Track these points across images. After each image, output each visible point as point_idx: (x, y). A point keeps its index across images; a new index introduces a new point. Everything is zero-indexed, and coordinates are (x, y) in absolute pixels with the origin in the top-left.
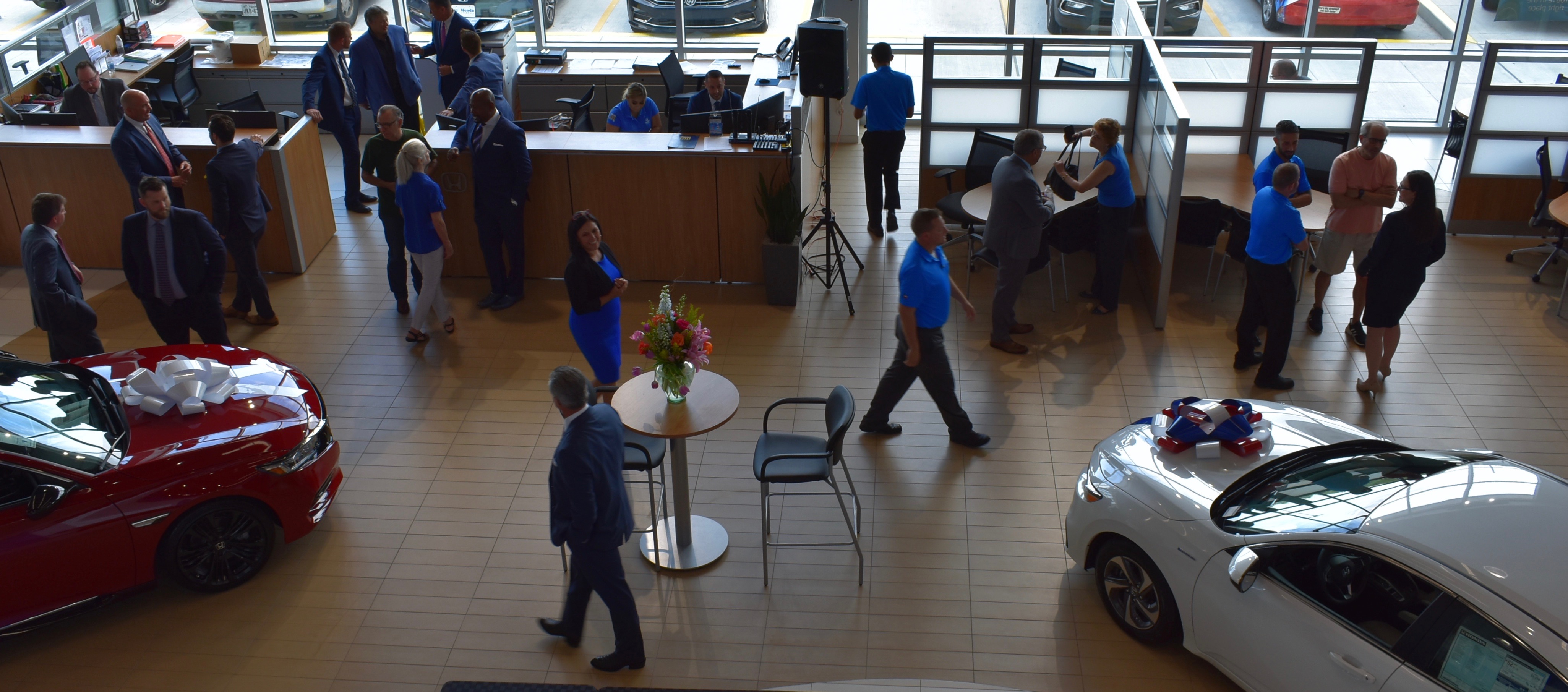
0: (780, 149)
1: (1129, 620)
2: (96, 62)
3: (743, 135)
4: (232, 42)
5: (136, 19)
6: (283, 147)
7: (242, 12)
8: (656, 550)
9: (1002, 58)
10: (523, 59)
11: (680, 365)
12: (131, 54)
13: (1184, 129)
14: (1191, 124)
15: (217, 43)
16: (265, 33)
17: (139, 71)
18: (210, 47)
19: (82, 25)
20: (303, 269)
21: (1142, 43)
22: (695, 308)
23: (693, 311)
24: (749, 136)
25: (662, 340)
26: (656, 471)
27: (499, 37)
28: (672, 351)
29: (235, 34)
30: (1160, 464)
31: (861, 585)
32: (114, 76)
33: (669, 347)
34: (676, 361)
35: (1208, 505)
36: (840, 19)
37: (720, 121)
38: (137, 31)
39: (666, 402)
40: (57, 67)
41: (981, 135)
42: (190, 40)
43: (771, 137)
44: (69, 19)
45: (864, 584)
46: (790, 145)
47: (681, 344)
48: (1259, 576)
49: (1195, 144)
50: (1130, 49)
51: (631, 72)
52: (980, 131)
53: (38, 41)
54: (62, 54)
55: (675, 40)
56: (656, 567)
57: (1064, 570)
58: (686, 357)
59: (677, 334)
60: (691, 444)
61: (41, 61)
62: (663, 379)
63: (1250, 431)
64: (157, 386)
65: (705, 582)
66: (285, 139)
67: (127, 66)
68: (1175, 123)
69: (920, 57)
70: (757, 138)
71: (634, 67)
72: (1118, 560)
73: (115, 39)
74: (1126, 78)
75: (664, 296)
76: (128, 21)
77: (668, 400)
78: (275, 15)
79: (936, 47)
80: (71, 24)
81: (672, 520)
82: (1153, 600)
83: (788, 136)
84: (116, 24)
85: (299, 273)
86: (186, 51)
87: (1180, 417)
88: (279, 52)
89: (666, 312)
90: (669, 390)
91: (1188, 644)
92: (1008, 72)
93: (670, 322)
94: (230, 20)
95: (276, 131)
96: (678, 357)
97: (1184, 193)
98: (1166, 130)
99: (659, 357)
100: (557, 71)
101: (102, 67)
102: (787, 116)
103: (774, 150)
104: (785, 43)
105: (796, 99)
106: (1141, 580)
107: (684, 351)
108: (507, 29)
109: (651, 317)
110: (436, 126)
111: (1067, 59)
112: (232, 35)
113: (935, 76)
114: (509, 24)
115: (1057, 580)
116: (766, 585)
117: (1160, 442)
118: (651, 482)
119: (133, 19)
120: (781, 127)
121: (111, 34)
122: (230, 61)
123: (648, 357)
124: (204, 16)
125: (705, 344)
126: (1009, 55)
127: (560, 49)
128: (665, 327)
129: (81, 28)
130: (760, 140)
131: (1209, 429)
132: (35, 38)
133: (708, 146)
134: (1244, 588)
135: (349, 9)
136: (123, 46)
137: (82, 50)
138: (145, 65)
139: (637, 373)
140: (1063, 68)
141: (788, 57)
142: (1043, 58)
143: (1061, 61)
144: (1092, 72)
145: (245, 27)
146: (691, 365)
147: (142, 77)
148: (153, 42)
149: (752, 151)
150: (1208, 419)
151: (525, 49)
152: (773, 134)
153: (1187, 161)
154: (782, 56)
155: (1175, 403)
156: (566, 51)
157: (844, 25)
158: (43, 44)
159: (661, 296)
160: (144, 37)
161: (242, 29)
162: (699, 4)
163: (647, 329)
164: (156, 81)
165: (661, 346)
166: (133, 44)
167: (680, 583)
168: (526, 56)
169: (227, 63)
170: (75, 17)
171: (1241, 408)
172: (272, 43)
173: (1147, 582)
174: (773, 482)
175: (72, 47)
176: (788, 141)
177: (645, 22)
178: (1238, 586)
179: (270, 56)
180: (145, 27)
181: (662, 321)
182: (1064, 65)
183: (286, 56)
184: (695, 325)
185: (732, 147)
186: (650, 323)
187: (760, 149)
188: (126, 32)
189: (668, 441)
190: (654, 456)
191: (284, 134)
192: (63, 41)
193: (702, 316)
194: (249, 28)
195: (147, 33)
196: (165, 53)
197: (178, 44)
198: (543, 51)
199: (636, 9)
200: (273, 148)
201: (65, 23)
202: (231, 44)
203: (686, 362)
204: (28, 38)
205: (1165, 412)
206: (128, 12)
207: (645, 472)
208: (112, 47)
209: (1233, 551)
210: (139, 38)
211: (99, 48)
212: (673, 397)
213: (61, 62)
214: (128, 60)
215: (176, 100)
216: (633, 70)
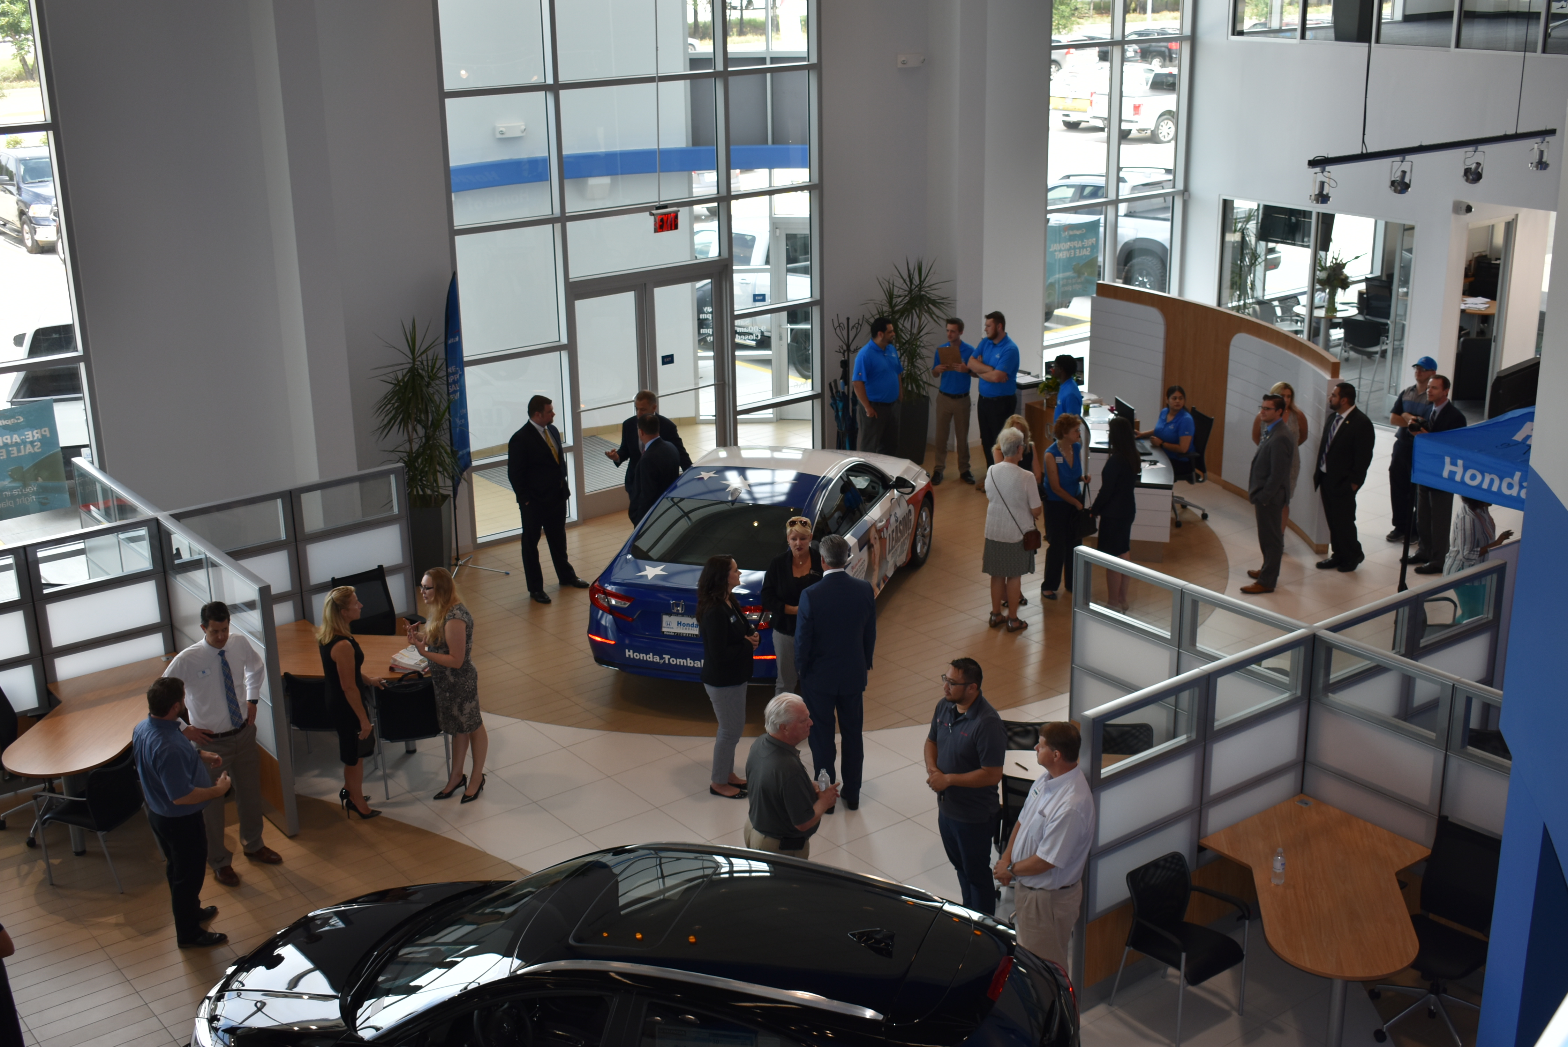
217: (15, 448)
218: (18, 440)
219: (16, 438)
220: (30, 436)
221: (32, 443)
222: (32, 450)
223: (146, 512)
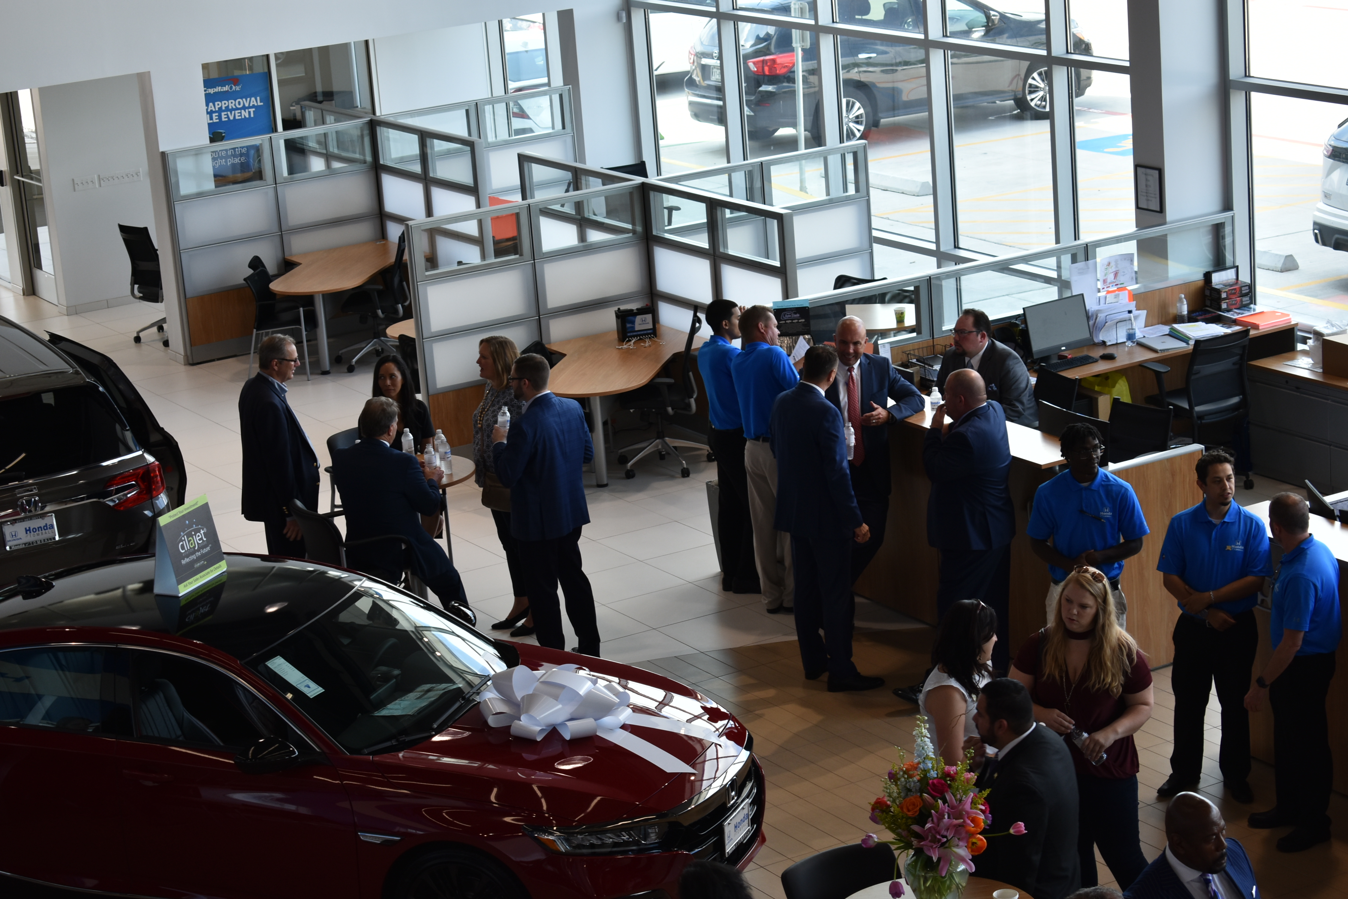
4: (1329, 338)
12: (1179, 327)
15: (1316, 336)
17: (1160, 350)
18: (1313, 341)
19: (1116, 267)
38: (1220, 295)
42: (1297, 324)
44: (1091, 253)
67: (1155, 341)
76: (1220, 278)
80: (1091, 261)
84: (1197, 278)
119: (1233, 277)
122: (1320, 367)
129: (1114, 269)
136: (1180, 313)
138: (1179, 345)
148: (1238, 316)
160: (1233, 307)
166: (1207, 313)
169: (1320, 371)
188: (1207, 293)
195: (1242, 301)
197: (1271, 326)
210: (1220, 306)
214: (1174, 335)
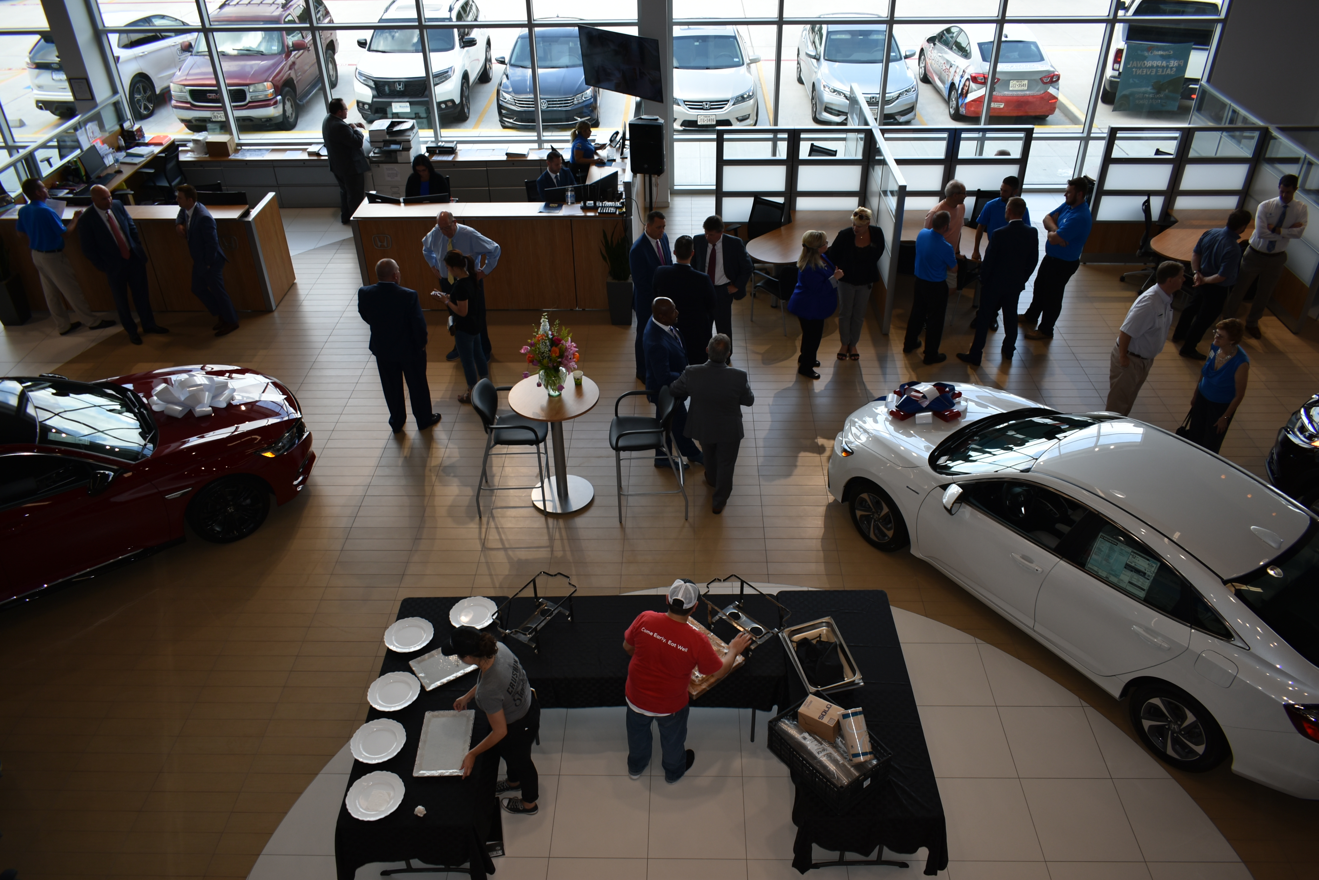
0: (617, 213)
1: (872, 536)
2: (106, 157)
3: (590, 203)
4: (207, 141)
5: (133, 124)
6: (254, 219)
7: (211, 118)
8: (544, 500)
9: (770, 144)
10: (426, 150)
11: (557, 370)
12: (132, 151)
13: (903, 193)
14: (908, 189)
15: (195, 141)
16: (231, 134)
17: (138, 163)
18: (191, 145)
19: (92, 129)
20: (274, 308)
21: (871, 131)
22: (565, 330)
23: (564, 331)
24: (595, 203)
25: (544, 353)
26: (542, 445)
27: (407, 134)
28: (550, 360)
29: (209, 134)
30: (891, 428)
31: (686, 520)
32: (119, 168)
33: (548, 357)
34: (553, 366)
35: (927, 455)
36: (658, 117)
37: (573, 193)
38: (134, 133)
39: (547, 397)
40: (75, 161)
41: (758, 200)
42: (174, 139)
43: (610, 204)
44: (82, 125)
45: (689, 519)
46: (624, 210)
47: (557, 355)
48: (963, 504)
49: (911, 203)
50: (862, 136)
51: (504, 158)
52: (758, 197)
53: (58, 141)
54: (78, 152)
55: (536, 134)
56: (544, 512)
57: (825, 503)
58: (560, 364)
59: (554, 348)
60: (566, 425)
61: (62, 157)
62: (545, 380)
63: (953, 405)
64: (175, 397)
65: (579, 522)
66: (254, 213)
67: (129, 160)
68: (896, 188)
69: (715, 143)
70: (601, 205)
71: (507, 154)
72: (865, 496)
73: (118, 139)
74: (860, 157)
75: (544, 321)
76: (127, 125)
77: (549, 395)
78: (238, 120)
79: (726, 136)
80: (83, 129)
81: (553, 479)
82: (890, 522)
83: (622, 203)
84: (117, 128)
85: (270, 311)
86: (173, 148)
87: (905, 396)
88: (243, 147)
89: (545, 332)
90: (549, 387)
91: (913, 551)
92: (774, 153)
93: (549, 339)
94: (203, 124)
95: (247, 206)
96: (555, 365)
97: (903, 238)
98: (889, 193)
99: (542, 365)
100: (450, 158)
101: (109, 161)
102: (621, 188)
103: (613, 213)
104: (615, 135)
105: (626, 176)
106: (882, 509)
107: (559, 360)
108: (412, 128)
109: (535, 336)
110: (366, 200)
111: (816, 143)
112: (206, 135)
113: (725, 157)
114: (413, 125)
115: (822, 510)
116: (621, 522)
117: (892, 413)
118: (539, 453)
119: (130, 124)
120: (616, 196)
121: (114, 135)
122: (206, 154)
123: (534, 365)
124: (183, 121)
125: (574, 354)
126: (775, 141)
127: (452, 142)
128: (545, 343)
129: (91, 131)
130: (602, 206)
131: (925, 404)
132: (56, 140)
133: (565, 211)
134: (953, 512)
135: (292, 114)
136: (124, 145)
137: (93, 148)
138: (142, 159)
139: (526, 376)
140: (814, 150)
141: (618, 146)
142: (801, 143)
143: (812, 145)
144: (834, 153)
145: (215, 129)
146: (564, 369)
147: (141, 168)
148: (146, 141)
149: (597, 214)
150: (924, 397)
151: (426, 142)
152: (612, 202)
153: (905, 215)
154: (613, 144)
155: (902, 386)
156: (456, 144)
157: (661, 121)
158: (62, 144)
159: (542, 321)
160: (140, 137)
161: (213, 130)
162: (550, 107)
163: (532, 345)
164: (152, 171)
165: (543, 357)
166: (131, 143)
167: (561, 523)
168: (427, 148)
169: (204, 156)
170: (85, 122)
171: (947, 389)
172: (237, 141)
173: (886, 510)
174: (624, 451)
175: (86, 146)
176: (622, 207)
177: (511, 121)
178: (949, 511)
179: (236, 151)
180: (140, 130)
181: (543, 339)
182: (814, 148)
183: (248, 150)
184: (567, 341)
185: (583, 211)
186: (534, 340)
187: (603, 213)
188: (126, 134)
189: (549, 424)
190: (540, 435)
191: (253, 208)
192: (78, 141)
193: (571, 335)
194: (218, 130)
195: (141, 134)
196: (157, 150)
197: (166, 143)
198: (440, 144)
199: (504, 112)
200: (246, 219)
201: (78, 127)
202: (207, 143)
203: (561, 368)
204: (51, 140)
205: (895, 392)
206: (126, 118)
207: (534, 446)
208: (116, 145)
209: (945, 487)
210: (135, 138)
211: (106, 147)
212: (552, 393)
213: (79, 158)
214: (129, 155)
215: (167, 185)
216: (506, 157)
217: (1161, 70)
218: (1165, 65)
219: (1164, 64)
220: (1172, 64)
221: (1172, 68)
222: (1169, 73)
223: (1261, 123)
